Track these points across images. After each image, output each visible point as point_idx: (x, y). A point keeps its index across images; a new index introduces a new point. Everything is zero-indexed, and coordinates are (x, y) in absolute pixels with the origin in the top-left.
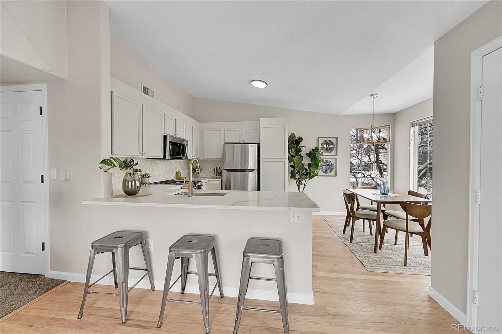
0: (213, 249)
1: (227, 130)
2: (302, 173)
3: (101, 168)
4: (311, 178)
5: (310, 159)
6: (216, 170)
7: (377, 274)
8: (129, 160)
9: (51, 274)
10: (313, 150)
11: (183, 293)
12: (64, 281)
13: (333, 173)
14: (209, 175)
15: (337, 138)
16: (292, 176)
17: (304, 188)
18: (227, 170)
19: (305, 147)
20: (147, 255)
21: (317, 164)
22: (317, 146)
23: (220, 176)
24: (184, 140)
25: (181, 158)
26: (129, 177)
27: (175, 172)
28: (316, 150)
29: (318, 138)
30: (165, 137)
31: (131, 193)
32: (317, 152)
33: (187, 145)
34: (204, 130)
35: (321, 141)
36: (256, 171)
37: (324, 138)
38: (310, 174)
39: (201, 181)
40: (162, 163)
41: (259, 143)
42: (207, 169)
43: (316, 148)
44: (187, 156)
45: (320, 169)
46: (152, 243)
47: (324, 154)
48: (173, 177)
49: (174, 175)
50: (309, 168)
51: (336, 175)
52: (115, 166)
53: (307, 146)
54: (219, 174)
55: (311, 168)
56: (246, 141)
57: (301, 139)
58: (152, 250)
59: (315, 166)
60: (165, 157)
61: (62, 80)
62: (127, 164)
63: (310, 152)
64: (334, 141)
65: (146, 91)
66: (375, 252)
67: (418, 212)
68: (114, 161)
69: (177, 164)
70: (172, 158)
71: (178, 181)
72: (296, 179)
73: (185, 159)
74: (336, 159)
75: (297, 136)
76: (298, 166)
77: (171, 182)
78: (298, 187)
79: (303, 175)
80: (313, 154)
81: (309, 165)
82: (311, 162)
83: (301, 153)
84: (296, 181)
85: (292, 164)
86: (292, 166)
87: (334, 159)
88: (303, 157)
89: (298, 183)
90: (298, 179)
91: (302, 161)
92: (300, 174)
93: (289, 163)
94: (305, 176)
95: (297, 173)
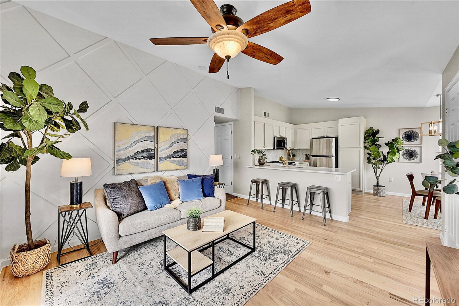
0: (295, 188)
1: (314, 129)
2: (379, 159)
3: (252, 154)
4: (388, 163)
5: (389, 148)
6: (306, 156)
8: (260, 150)
9: (234, 194)
10: (392, 140)
11: (283, 207)
12: (237, 197)
13: (417, 160)
14: (302, 159)
15: (421, 129)
16: (369, 161)
17: (381, 171)
18: (313, 156)
19: (384, 138)
20: (268, 190)
24: (284, 138)
25: (283, 149)
26: (261, 158)
27: (279, 157)
28: (396, 140)
29: (400, 129)
30: (274, 138)
31: (261, 164)
33: (286, 141)
34: (298, 129)
35: (402, 132)
36: (335, 157)
37: (405, 130)
38: (387, 160)
39: (294, 162)
40: (272, 151)
41: (338, 137)
42: (300, 155)
43: (397, 138)
44: (286, 147)
45: (401, 156)
46: (270, 185)
47: (406, 143)
48: (278, 160)
49: (279, 158)
50: (387, 155)
51: (420, 162)
52: (256, 153)
54: (308, 159)
55: (389, 155)
56: (329, 135)
57: (378, 132)
58: (270, 188)
60: (274, 149)
61: (239, 120)
62: (260, 152)
63: (389, 142)
64: (418, 131)
65: (265, 114)
68: (255, 151)
69: (280, 152)
70: (278, 149)
71: (281, 161)
72: (372, 163)
73: (285, 149)
74: (421, 147)
75: (376, 128)
76: (374, 153)
77: (278, 162)
78: (374, 170)
79: (379, 161)
80: (391, 144)
81: (388, 153)
82: (390, 150)
83: (377, 143)
84: (372, 165)
85: (369, 152)
86: (368, 154)
87: (418, 148)
88: (380, 146)
89: (374, 167)
90: (374, 164)
91: (379, 149)
92: (377, 160)
93: (365, 150)
94: (382, 161)
95: (373, 159)
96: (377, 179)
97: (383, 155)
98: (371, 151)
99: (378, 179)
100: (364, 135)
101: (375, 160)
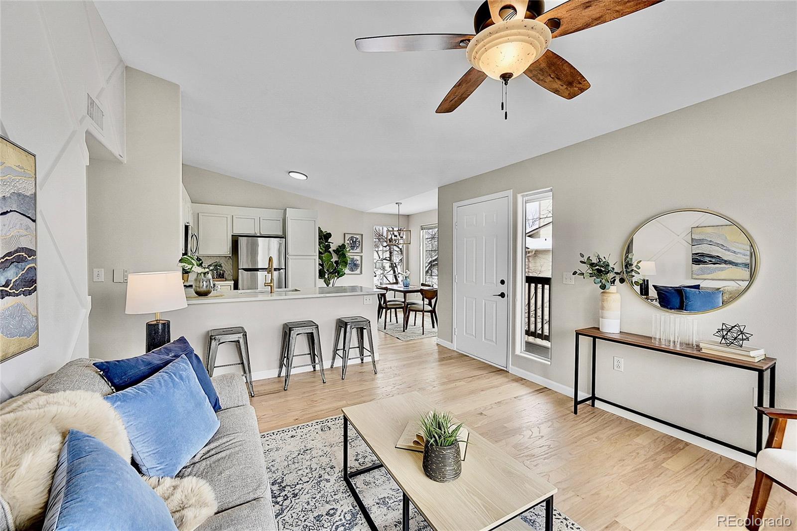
1: (237, 218)
2: (331, 271)
4: (340, 277)
5: (338, 257)
7: (408, 341)
10: (340, 246)
13: (358, 271)
15: (362, 235)
16: (321, 274)
18: (246, 270)
19: (333, 243)
21: (346, 261)
22: (343, 242)
23: (223, 278)
28: (343, 247)
29: (344, 234)
30: (186, 227)
31: (203, 293)
35: (347, 237)
36: (284, 270)
37: (349, 235)
38: (338, 272)
41: (285, 237)
43: (343, 244)
45: (348, 268)
47: (351, 251)
50: (337, 266)
51: (361, 273)
52: (193, 264)
53: (335, 242)
55: (339, 265)
56: (265, 233)
57: (330, 235)
59: (344, 264)
63: (337, 249)
64: (359, 237)
66: (404, 331)
67: (429, 295)
72: (324, 278)
74: (362, 257)
75: (324, 230)
76: (328, 264)
79: (331, 274)
80: (341, 250)
81: (337, 263)
82: (339, 259)
83: (329, 249)
87: (358, 257)
88: (331, 254)
91: (330, 258)
98: (323, 261)
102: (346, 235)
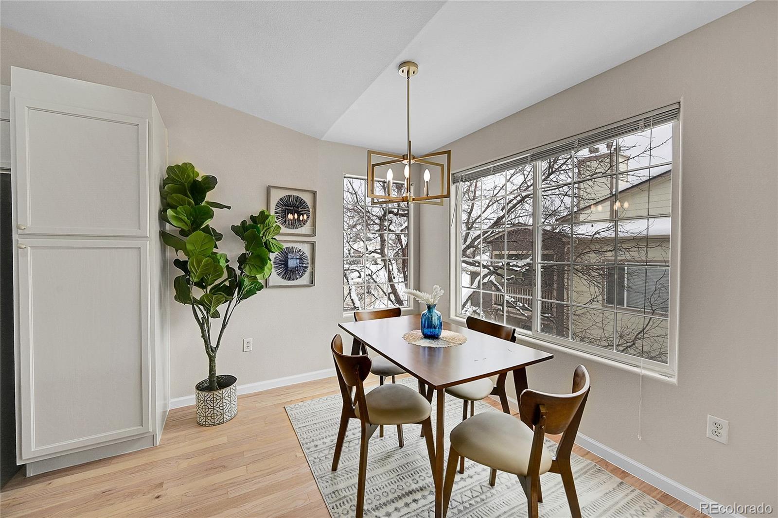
2: (216, 283)
4: (245, 297)
5: (243, 244)
10: (252, 218)
13: (304, 278)
15: (314, 193)
16: (181, 293)
17: (224, 326)
19: (229, 208)
21: (263, 256)
22: (263, 208)
28: (261, 219)
29: (269, 188)
32: (263, 223)
35: (276, 196)
37: (282, 191)
38: (240, 285)
43: (262, 213)
45: (273, 270)
47: (284, 230)
50: (240, 268)
51: (312, 282)
55: (245, 267)
57: (210, 182)
59: (258, 262)
63: (244, 223)
64: (307, 198)
72: (194, 302)
74: (313, 245)
75: (201, 172)
76: (199, 262)
78: (201, 327)
79: (217, 289)
80: (252, 229)
81: (242, 260)
82: (247, 251)
83: (209, 223)
84: (193, 307)
85: (182, 256)
86: (178, 263)
87: (306, 245)
88: (219, 237)
89: (200, 316)
90: (201, 302)
91: (216, 247)
92: (209, 288)
93: (163, 251)
94: (226, 292)
95: (197, 284)
96: (212, 360)
97: (227, 267)
98: (187, 253)
99: (215, 357)
100: (162, 188)
101: (204, 287)
102: (273, 192)
